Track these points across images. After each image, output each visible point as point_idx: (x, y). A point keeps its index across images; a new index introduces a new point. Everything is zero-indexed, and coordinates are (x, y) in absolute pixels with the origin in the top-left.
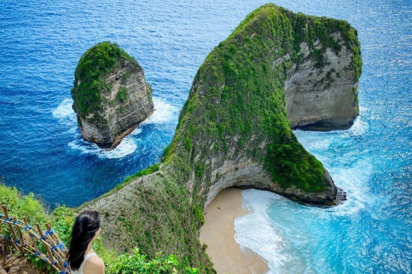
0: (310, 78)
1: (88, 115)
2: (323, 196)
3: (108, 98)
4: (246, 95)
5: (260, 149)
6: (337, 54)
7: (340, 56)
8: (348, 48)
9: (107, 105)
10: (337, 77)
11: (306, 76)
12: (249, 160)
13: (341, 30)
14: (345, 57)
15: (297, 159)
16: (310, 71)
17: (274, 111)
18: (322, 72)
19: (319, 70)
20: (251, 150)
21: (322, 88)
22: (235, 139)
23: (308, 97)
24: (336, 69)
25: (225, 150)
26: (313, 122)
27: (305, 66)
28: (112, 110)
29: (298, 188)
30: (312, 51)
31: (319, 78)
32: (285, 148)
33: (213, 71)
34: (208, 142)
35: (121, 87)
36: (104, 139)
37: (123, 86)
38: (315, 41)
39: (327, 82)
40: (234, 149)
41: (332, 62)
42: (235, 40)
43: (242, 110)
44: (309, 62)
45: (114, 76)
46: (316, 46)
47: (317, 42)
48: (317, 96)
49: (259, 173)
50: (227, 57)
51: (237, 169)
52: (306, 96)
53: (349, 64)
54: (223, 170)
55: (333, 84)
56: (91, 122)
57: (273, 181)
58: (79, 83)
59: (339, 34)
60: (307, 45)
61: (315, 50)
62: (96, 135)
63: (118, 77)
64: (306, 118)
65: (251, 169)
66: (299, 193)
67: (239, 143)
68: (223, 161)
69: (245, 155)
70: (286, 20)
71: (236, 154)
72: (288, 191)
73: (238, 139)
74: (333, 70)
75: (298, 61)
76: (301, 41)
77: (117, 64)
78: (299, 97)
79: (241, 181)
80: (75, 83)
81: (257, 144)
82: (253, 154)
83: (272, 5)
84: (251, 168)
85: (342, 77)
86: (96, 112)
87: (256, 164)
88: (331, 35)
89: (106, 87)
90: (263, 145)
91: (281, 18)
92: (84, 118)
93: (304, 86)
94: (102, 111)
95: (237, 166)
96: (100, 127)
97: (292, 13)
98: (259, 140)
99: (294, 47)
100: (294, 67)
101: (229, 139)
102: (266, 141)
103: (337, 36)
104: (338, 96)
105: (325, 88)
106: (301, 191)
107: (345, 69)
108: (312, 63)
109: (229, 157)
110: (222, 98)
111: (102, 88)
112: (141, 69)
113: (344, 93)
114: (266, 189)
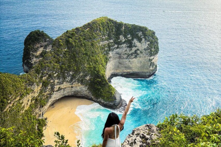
0: (125, 52)
1: (25, 61)
2: (112, 104)
3: (35, 54)
4: (79, 55)
5: (86, 80)
6: (140, 42)
7: (142, 43)
8: (146, 39)
9: (34, 57)
10: (141, 53)
11: (123, 51)
12: (79, 84)
13: (142, 31)
14: (144, 43)
15: (103, 86)
16: (125, 49)
18: (132, 50)
19: (130, 49)
20: (80, 79)
21: (132, 57)
23: (125, 61)
24: (140, 49)
25: (64, 77)
27: (122, 47)
28: (36, 60)
29: (102, 99)
30: (127, 40)
31: (131, 52)
32: (98, 80)
33: (60, 42)
34: (53, 72)
35: (43, 50)
37: (45, 50)
38: (128, 35)
39: (135, 55)
40: (70, 77)
41: (137, 45)
42: (75, 31)
43: (76, 61)
44: (125, 45)
45: (39, 45)
46: (129, 37)
48: (130, 61)
49: (86, 91)
50: (69, 37)
52: (125, 60)
53: (147, 47)
54: (63, 86)
55: (138, 56)
56: (25, 64)
57: (93, 95)
59: (141, 33)
60: (123, 37)
61: (128, 39)
63: (42, 46)
64: (125, 71)
65: (81, 88)
66: (103, 102)
67: (73, 76)
68: (63, 82)
69: (77, 81)
70: (111, 24)
71: (71, 80)
72: (99, 100)
73: (72, 73)
74: (138, 50)
75: (119, 43)
76: (120, 35)
77: (42, 40)
78: (121, 60)
79: (78, 94)
81: (84, 77)
82: (82, 81)
85: (143, 53)
86: (27, 60)
87: (84, 86)
88: (137, 33)
89: (34, 49)
90: (88, 78)
91: (108, 23)
93: (123, 56)
94: (30, 60)
95: (72, 86)
96: (29, 66)
98: (86, 76)
99: (116, 37)
100: (116, 46)
101: (67, 73)
102: (90, 77)
103: (140, 34)
104: (142, 62)
105: (134, 58)
106: (103, 101)
107: (145, 49)
108: (126, 45)
109: (67, 81)
110: (64, 54)
111: (32, 50)
113: (145, 61)
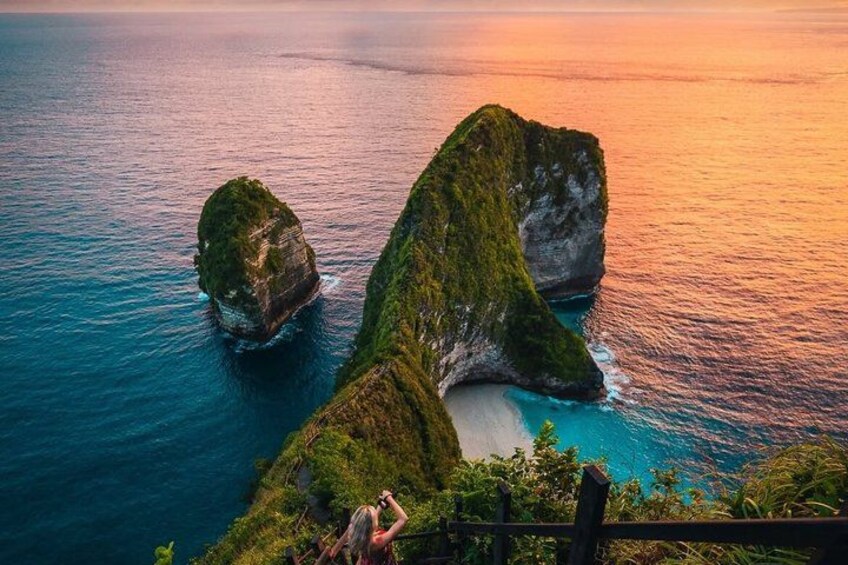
0: (547, 221)
1: (228, 293)
3: (256, 265)
5: (499, 323)
6: (582, 184)
7: (586, 187)
9: (254, 276)
10: (581, 218)
11: (542, 217)
12: (486, 341)
13: (587, 148)
14: (592, 188)
15: (550, 335)
16: (546, 210)
17: (514, 266)
18: (563, 211)
19: (559, 208)
20: (488, 325)
21: (563, 234)
22: (468, 309)
23: (544, 248)
24: (580, 207)
25: (455, 327)
26: (550, 286)
27: (541, 203)
29: (552, 376)
30: (551, 179)
31: (559, 221)
32: (533, 320)
33: (433, 200)
34: (433, 314)
35: (271, 249)
36: (256, 328)
37: (274, 246)
38: (554, 164)
39: (569, 226)
40: (466, 324)
41: (576, 195)
42: (458, 153)
43: (475, 264)
44: (546, 197)
45: (260, 231)
46: (556, 171)
47: (556, 167)
48: (556, 248)
49: (498, 360)
50: (449, 179)
51: (470, 355)
52: (541, 247)
53: (596, 199)
54: (453, 356)
55: (576, 229)
56: (234, 303)
57: (518, 369)
58: (207, 245)
59: (585, 154)
60: (544, 170)
61: (555, 177)
62: (243, 323)
63: (265, 233)
66: (555, 384)
67: (473, 315)
68: (453, 343)
69: (481, 333)
70: (516, 129)
71: (469, 332)
73: (471, 309)
74: (576, 209)
75: (533, 194)
76: (536, 164)
77: (263, 212)
78: (534, 249)
80: (201, 247)
81: (496, 317)
82: (491, 333)
83: (497, 106)
84: (488, 353)
85: (587, 218)
86: (240, 287)
87: (495, 346)
88: (575, 155)
89: (251, 248)
90: (502, 317)
91: (511, 126)
92: (221, 297)
94: (249, 285)
95: (470, 351)
96: (249, 309)
97: (522, 119)
98: (499, 310)
99: (527, 173)
100: (528, 202)
101: (461, 310)
102: (508, 315)
103: (582, 157)
104: (582, 247)
105: (567, 235)
106: (557, 380)
107: (592, 206)
108: (550, 197)
109: (461, 337)
110: (447, 245)
111: (245, 250)
112: (297, 221)
113: (589, 243)
114: (506, 382)
